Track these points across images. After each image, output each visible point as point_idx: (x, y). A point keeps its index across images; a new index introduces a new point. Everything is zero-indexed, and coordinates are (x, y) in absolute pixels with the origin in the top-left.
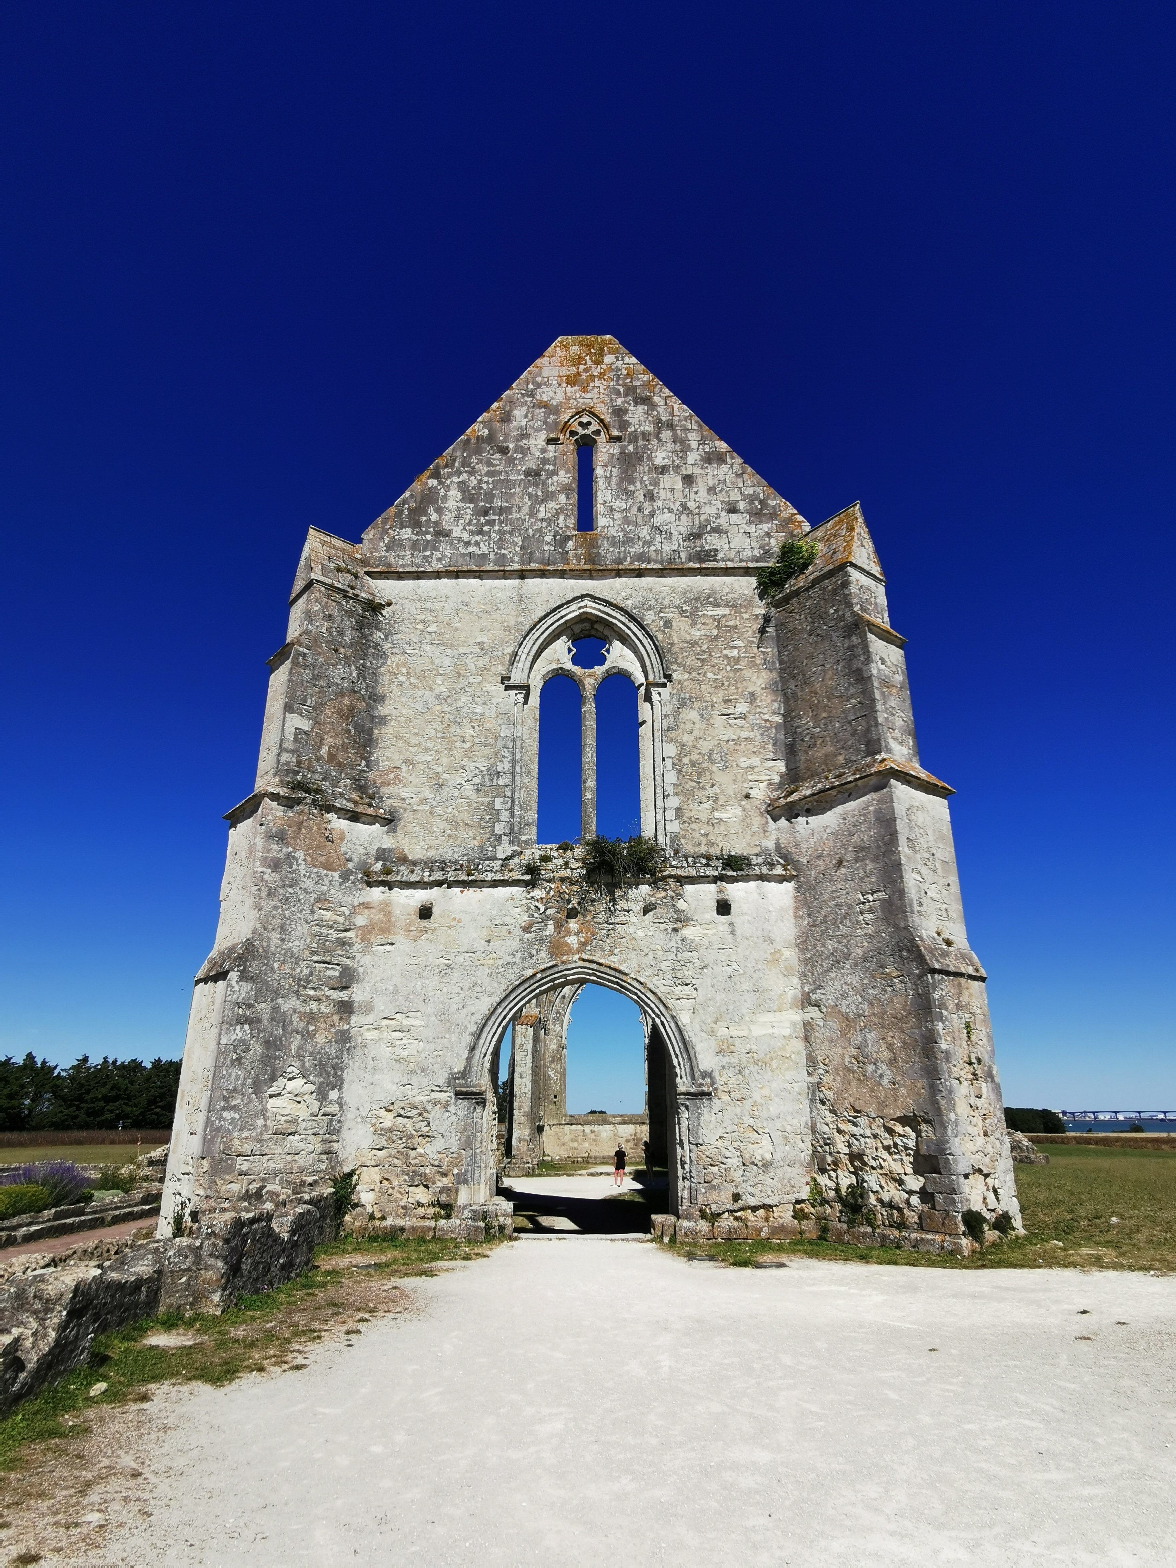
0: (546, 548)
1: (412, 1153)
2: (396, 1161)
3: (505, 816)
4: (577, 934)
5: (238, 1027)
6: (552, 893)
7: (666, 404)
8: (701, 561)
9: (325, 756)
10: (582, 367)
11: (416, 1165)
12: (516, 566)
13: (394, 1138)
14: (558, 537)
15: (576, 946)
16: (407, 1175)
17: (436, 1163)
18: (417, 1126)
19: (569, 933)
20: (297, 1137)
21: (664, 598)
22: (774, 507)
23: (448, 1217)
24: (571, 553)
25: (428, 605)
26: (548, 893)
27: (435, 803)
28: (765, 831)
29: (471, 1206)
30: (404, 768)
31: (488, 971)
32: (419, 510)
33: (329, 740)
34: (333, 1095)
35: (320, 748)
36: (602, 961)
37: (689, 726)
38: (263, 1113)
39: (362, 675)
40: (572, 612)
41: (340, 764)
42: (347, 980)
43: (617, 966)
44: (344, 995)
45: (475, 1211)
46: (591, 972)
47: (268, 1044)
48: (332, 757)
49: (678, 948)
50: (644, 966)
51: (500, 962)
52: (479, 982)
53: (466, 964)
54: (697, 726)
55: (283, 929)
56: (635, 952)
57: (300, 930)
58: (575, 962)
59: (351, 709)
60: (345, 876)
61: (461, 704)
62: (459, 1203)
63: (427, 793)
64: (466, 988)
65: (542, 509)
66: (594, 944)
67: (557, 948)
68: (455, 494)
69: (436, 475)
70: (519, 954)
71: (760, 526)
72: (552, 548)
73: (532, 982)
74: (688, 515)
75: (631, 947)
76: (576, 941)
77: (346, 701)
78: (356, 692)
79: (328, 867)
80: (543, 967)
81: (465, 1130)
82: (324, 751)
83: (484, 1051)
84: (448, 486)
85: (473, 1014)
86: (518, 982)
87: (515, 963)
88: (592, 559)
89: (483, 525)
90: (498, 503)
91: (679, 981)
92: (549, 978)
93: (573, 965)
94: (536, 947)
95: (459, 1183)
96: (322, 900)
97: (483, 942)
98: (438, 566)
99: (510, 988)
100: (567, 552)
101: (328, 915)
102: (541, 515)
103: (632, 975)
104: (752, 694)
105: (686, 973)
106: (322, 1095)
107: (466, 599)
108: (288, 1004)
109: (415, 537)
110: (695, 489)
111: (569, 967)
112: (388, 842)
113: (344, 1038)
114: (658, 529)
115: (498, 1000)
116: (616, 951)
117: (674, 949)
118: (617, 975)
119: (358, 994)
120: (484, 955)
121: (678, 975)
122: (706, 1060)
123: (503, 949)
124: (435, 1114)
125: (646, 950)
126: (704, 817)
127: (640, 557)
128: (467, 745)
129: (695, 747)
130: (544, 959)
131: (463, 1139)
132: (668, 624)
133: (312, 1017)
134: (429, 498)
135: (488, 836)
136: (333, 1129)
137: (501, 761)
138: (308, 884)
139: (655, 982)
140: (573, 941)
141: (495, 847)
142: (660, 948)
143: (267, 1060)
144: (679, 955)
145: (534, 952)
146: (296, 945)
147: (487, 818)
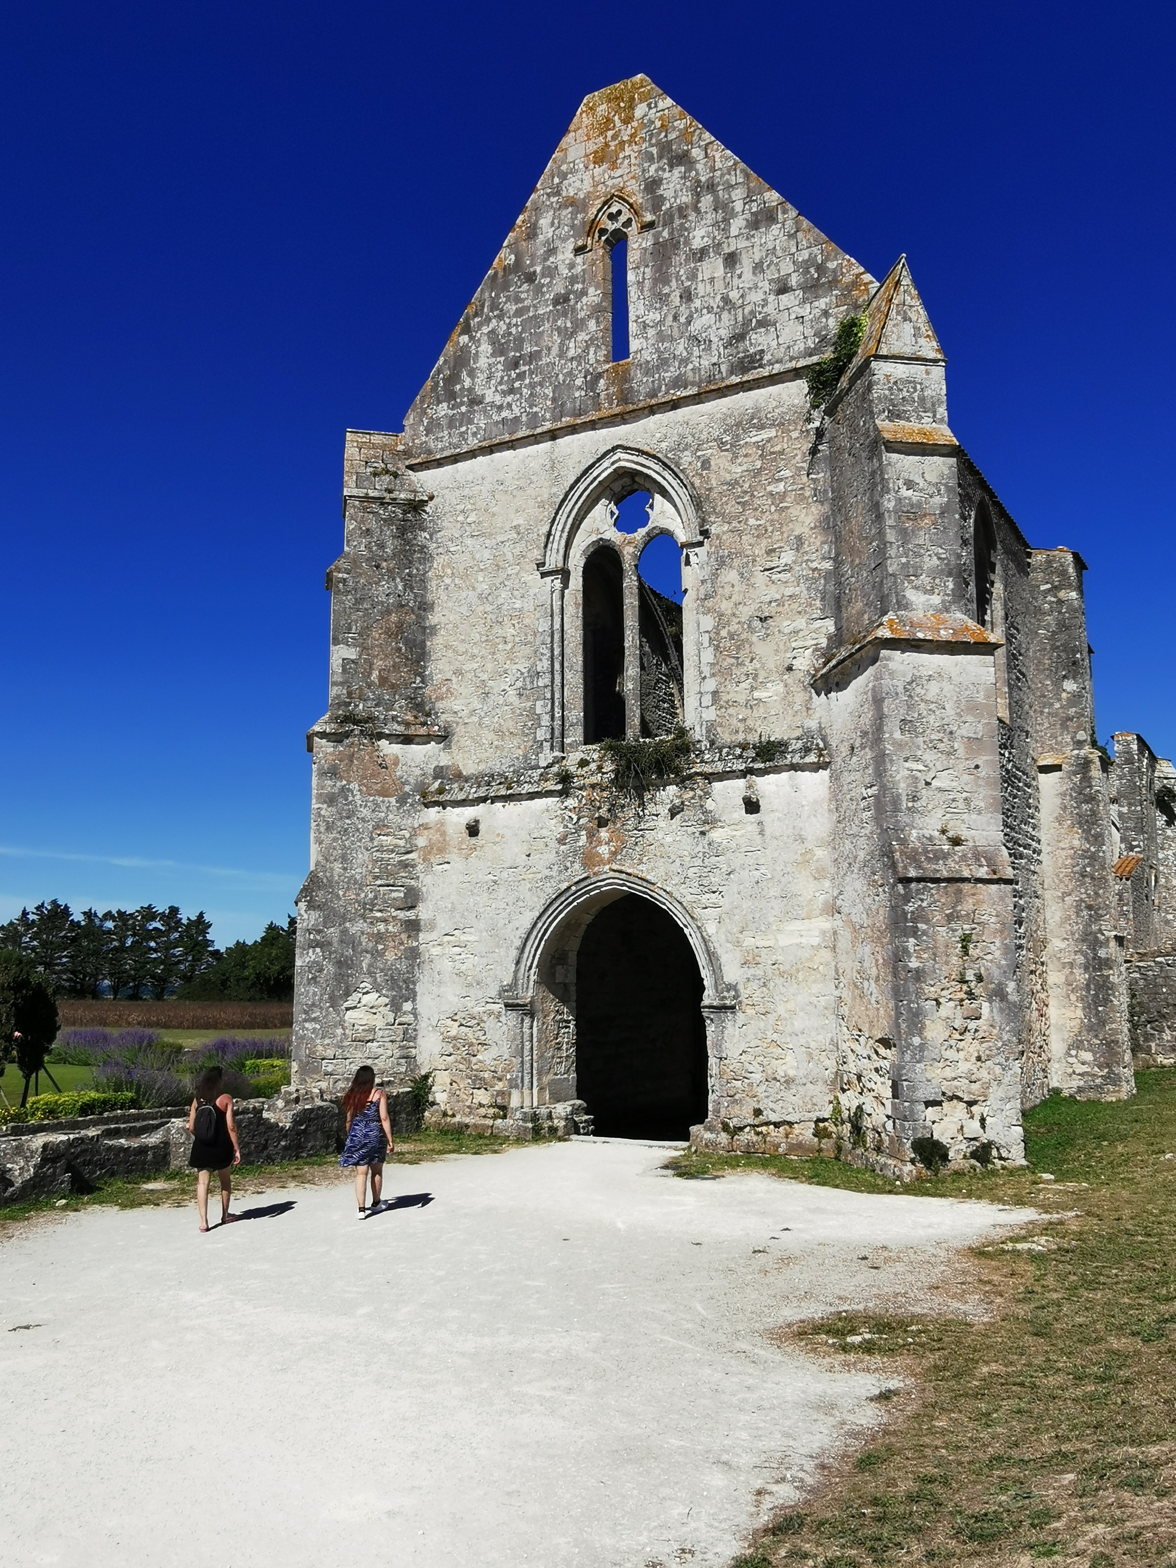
0: (577, 394)
1: (474, 1060)
2: (461, 1066)
3: (546, 720)
4: (607, 843)
5: (311, 951)
6: (584, 801)
7: (706, 156)
8: (744, 370)
9: (376, 681)
10: (610, 134)
11: (477, 1070)
12: (548, 426)
13: (459, 1045)
14: (589, 378)
15: (607, 856)
16: (470, 1078)
17: (493, 1069)
18: (477, 1034)
19: (600, 843)
20: (375, 1044)
21: (701, 432)
22: (834, 271)
23: (504, 1117)
24: (603, 395)
25: (466, 492)
26: (580, 801)
27: (483, 714)
28: (808, 709)
29: (522, 1107)
30: (454, 679)
31: (529, 886)
32: (453, 379)
33: (379, 663)
34: (407, 1006)
35: (370, 674)
36: (629, 871)
37: (727, 590)
38: (341, 1023)
39: (408, 586)
40: (605, 470)
41: (393, 686)
42: (412, 899)
43: (643, 875)
44: (410, 915)
45: (525, 1113)
46: (622, 882)
47: (339, 964)
48: (383, 680)
49: (704, 853)
50: (671, 874)
51: (539, 876)
52: (522, 897)
53: (510, 879)
54: (736, 589)
55: (344, 858)
56: (663, 860)
57: (362, 857)
58: (606, 873)
59: (400, 625)
60: (402, 800)
61: (501, 601)
62: (511, 1106)
63: (476, 704)
64: (510, 903)
65: (572, 345)
66: (624, 853)
67: (589, 859)
68: (486, 348)
69: (467, 330)
70: (556, 867)
71: (816, 304)
72: (583, 393)
73: (568, 894)
74: (729, 311)
75: (659, 854)
76: (607, 851)
77: (394, 618)
78: (403, 606)
79: (384, 793)
80: (576, 880)
81: (515, 1039)
82: (375, 675)
83: (529, 964)
84: (479, 340)
85: (517, 929)
86: (554, 897)
87: (552, 877)
88: (624, 397)
89: (514, 381)
90: (528, 349)
91: (706, 889)
92: (583, 891)
93: (604, 876)
94: (570, 859)
95: (511, 1088)
96: (381, 826)
97: (524, 856)
98: (473, 443)
99: (549, 901)
100: (598, 394)
101: (388, 840)
102: (571, 353)
103: (659, 885)
104: (799, 538)
105: (713, 879)
106: (395, 1006)
107: (501, 477)
108: (356, 927)
109: (451, 412)
110: (738, 272)
111: (601, 878)
112: (445, 760)
113: (413, 954)
114: (695, 339)
115: (538, 915)
116: (645, 859)
117: (701, 855)
118: (645, 884)
119: (423, 912)
120: (525, 870)
121: (704, 882)
122: (732, 973)
123: (542, 862)
124: (490, 1023)
125: (673, 857)
126: (742, 699)
127: (679, 382)
128: (510, 645)
129: (734, 615)
130: (577, 871)
131: (513, 1047)
132: (706, 464)
133: (379, 937)
134: (463, 360)
135: (530, 743)
136: (409, 1036)
137: (541, 660)
138: (365, 812)
139: (682, 891)
140: (604, 850)
141: (537, 755)
142: (686, 853)
143: (340, 978)
144: (706, 860)
145: (568, 864)
146: (358, 872)
147: (530, 724)
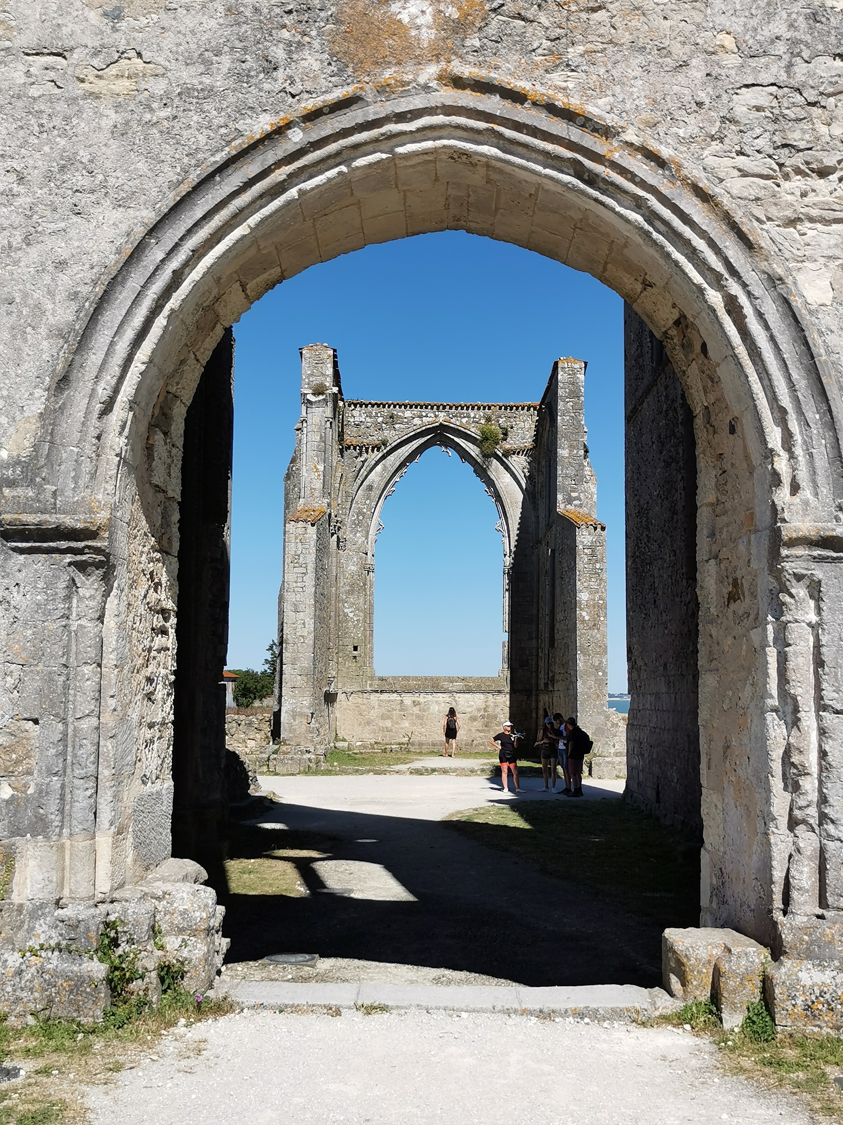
15: (428, 34)
29: (58, 904)
45: (74, 925)
46: (482, 125)
51: (159, 87)
52: (84, 155)
53: (34, 91)
56: (640, 59)
58: (426, 88)
62: (16, 898)
64: (35, 176)
66: (492, 30)
67: (359, 40)
70: (226, 62)
75: (626, 38)
76: (428, 18)
80: (310, 104)
83: (103, 392)
85: (61, 265)
86: (220, 157)
92: (332, 147)
93: (418, 102)
94: (285, 34)
95: (17, 831)
97: (94, 16)
103: (630, 136)
111: (403, 106)
118: (575, 134)
120: (96, 62)
121: (795, 137)
123: (169, 41)
125: (679, 51)
130: (313, 77)
139: (711, 161)
140: (417, 16)
142: (729, 42)
145: (279, 53)
